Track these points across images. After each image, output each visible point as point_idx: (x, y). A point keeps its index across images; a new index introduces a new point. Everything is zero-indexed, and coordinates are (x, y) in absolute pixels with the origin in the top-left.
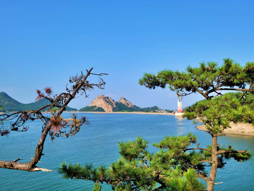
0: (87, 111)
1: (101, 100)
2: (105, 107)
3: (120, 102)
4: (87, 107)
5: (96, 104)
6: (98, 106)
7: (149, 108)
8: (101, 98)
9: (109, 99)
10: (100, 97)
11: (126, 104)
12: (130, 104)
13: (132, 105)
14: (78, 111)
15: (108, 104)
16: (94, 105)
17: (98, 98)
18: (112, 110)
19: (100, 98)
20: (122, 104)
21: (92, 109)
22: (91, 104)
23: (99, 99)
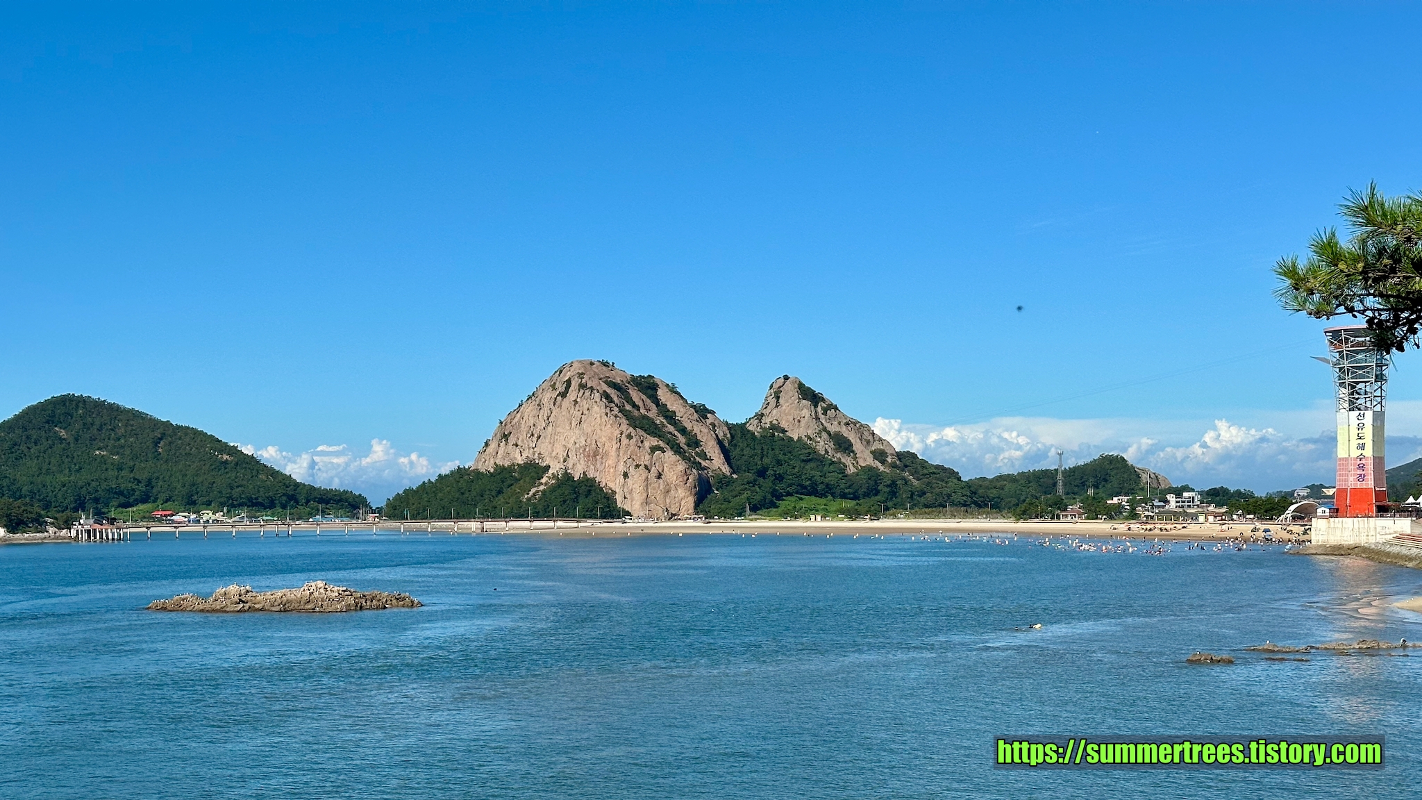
0: (459, 517)
1: (585, 405)
2: (626, 475)
3: (767, 421)
4: (460, 473)
5: (544, 447)
6: (556, 468)
8: (582, 386)
9: (656, 401)
10: (575, 384)
11: (823, 445)
12: (857, 446)
13: (880, 455)
14: (379, 510)
15: (655, 442)
16: (520, 460)
17: (561, 388)
18: (690, 501)
19: (572, 394)
20: (789, 445)
21: (500, 492)
22: (493, 445)
23: (564, 395)
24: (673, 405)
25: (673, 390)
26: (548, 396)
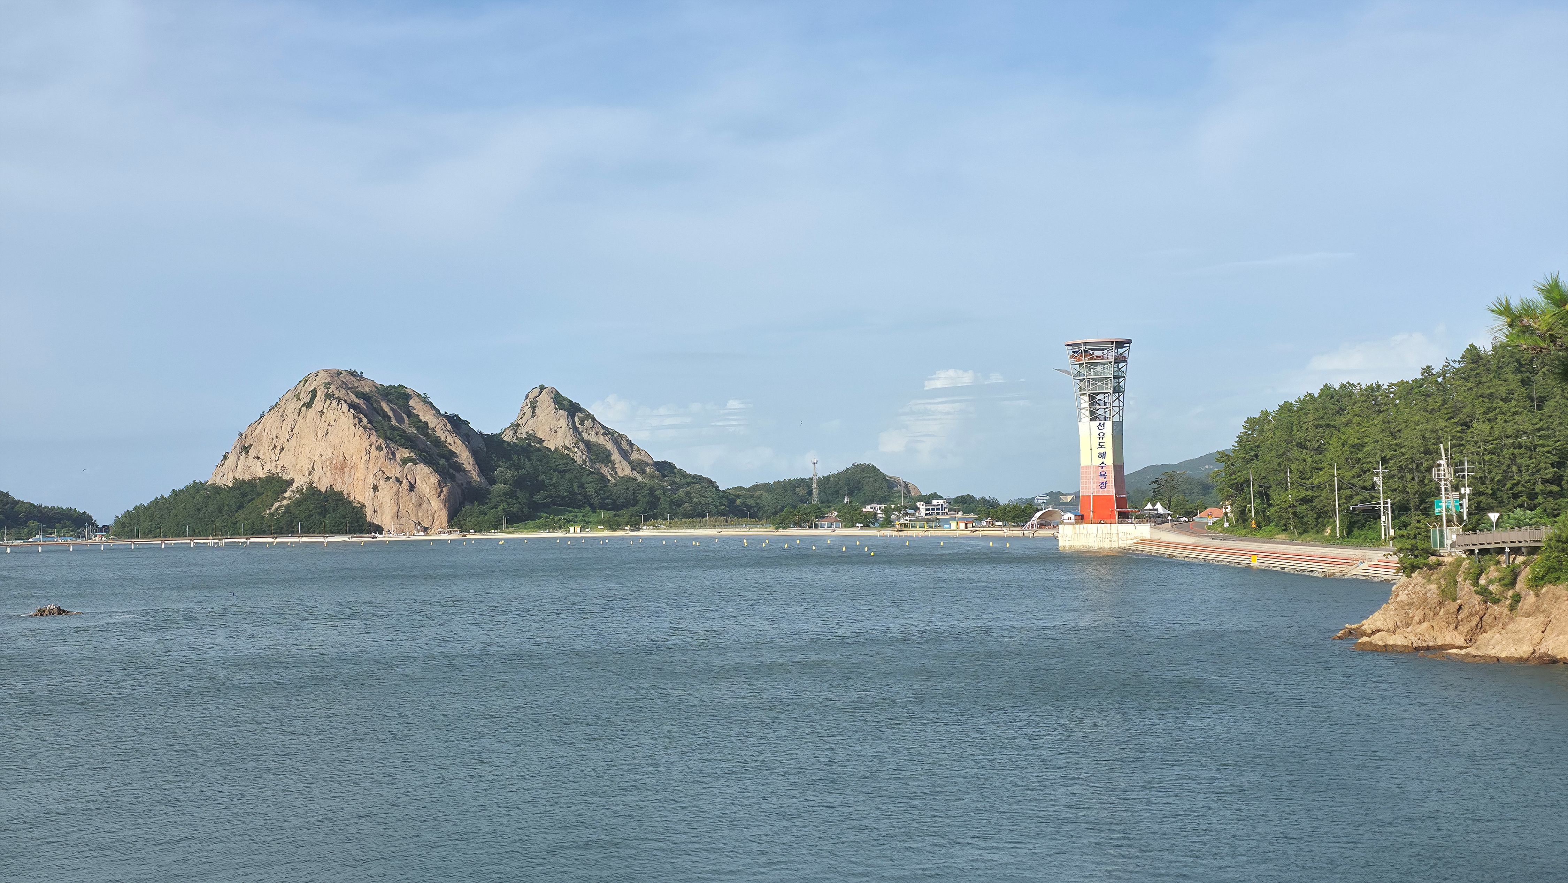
0: (195, 534)
1: (330, 415)
2: (375, 488)
3: (523, 432)
4: (197, 487)
5: (286, 459)
6: (300, 481)
7: (802, 482)
8: (329, 396)
9: (410, 414)
10: (320, 394)
11: (582, 456)
12: (616, 456)
13: (638, 466)
14: (106, 528)
15: (407, 454)
16: (261, 474)
17: (306, 398)
18: (444, 514)
19: (318, 404)
20: (546, 454)
21: (241, 507)
22: (232, 458)
23: (309, 405)
24: (426, 416)
25: (425, 400)
26: (293, 406)
